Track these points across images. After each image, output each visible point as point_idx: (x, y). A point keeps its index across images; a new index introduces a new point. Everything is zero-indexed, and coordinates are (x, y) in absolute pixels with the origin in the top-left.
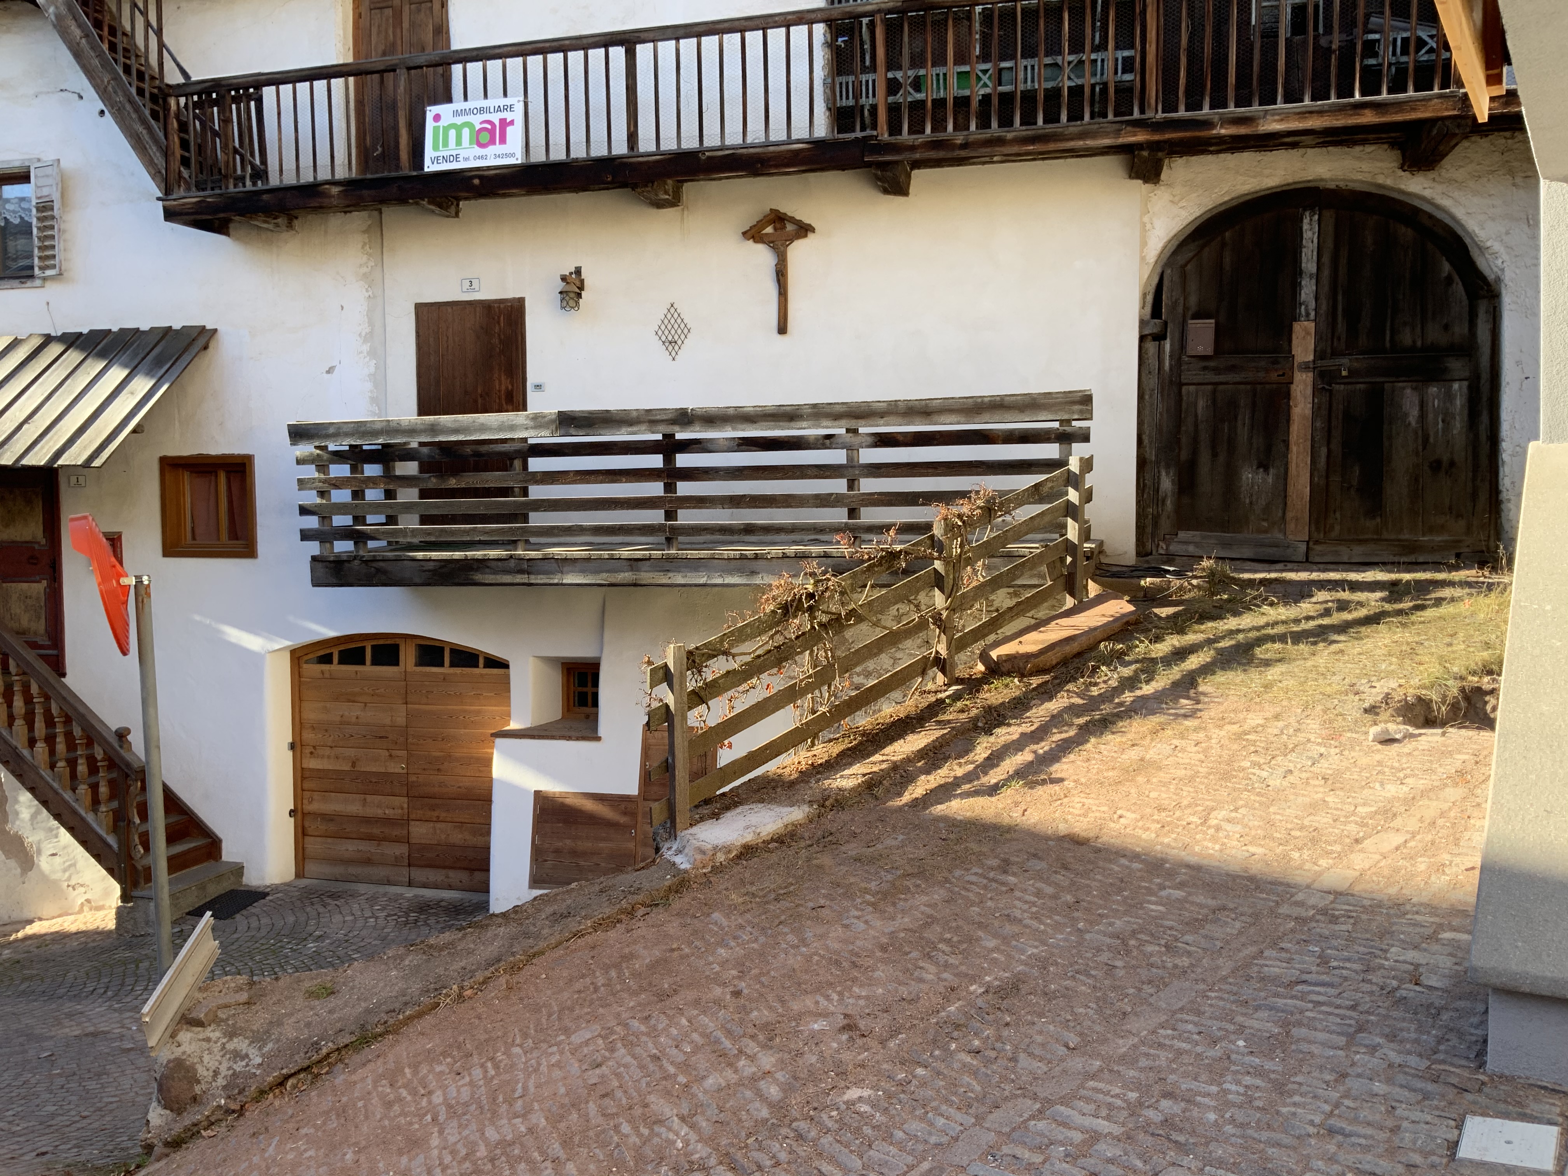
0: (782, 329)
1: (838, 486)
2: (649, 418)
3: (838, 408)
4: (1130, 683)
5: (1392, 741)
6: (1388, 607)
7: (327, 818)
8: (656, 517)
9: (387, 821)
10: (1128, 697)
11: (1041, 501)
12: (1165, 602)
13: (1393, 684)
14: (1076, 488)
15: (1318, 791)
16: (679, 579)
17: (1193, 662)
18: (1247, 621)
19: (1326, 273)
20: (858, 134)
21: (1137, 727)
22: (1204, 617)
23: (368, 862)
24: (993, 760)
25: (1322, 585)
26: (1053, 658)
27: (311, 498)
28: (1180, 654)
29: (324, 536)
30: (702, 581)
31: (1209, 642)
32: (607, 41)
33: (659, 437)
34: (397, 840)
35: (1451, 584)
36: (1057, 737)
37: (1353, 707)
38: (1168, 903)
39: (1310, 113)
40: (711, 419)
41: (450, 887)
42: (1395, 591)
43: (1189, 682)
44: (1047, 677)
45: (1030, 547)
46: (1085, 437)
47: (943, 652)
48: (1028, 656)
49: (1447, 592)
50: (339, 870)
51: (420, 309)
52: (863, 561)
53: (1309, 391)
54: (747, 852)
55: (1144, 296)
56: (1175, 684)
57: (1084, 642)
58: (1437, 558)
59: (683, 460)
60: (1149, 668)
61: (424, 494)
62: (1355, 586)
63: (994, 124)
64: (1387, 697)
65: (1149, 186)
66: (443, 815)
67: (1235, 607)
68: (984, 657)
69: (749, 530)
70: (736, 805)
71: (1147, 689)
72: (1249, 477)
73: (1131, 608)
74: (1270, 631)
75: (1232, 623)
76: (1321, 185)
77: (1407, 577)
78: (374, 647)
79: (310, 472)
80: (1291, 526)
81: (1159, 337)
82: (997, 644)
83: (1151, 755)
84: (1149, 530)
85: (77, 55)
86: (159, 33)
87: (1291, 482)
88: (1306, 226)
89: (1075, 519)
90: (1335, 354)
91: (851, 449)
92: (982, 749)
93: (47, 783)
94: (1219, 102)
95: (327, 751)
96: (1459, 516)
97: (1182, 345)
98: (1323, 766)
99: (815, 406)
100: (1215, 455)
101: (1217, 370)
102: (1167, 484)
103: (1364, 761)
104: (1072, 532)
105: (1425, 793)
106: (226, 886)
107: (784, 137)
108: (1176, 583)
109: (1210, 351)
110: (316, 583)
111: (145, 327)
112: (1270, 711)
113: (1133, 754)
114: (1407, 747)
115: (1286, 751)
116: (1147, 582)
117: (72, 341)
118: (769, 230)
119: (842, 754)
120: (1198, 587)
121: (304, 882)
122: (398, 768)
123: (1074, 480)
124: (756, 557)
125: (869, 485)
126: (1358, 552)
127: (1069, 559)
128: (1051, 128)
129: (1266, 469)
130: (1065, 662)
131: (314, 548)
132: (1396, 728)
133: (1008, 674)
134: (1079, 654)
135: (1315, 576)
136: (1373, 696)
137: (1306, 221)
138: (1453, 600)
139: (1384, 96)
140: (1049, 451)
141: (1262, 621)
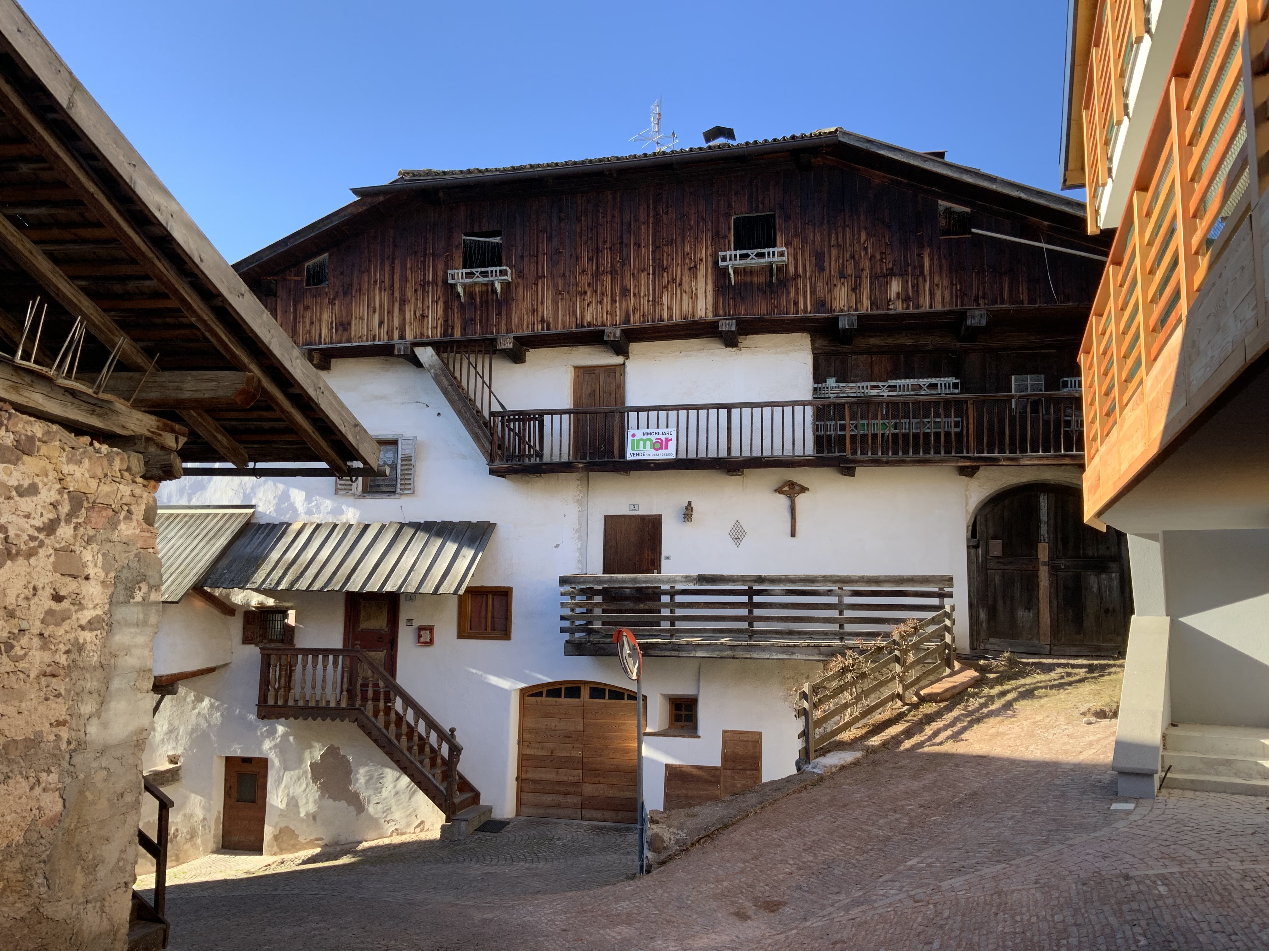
0: (793, 535)
1: (835, 613)
2: (742, 579)
3: (835, 578)
4: (985, 705)
5: (1091, 723)
6: (1088, 675)
7: (535, 782)
8: (744, 625)
9: (572, 784)
10: (985, 710)
11: (935, 624)
12: (991, 672)
13: (1091, 705)
14: (949, 619)
15: (1066, 739)
16: (755, 655)
17: (1009, 697)
18: (1028, 680)
19: (1052, 522)
20: (837, 454)
21: (992, 721)
22: (1010, 678)
23: (559, 806)
24: (936, 734)
25: (1059, 665)
26: (948, 695)
27: (567, 612)
28: (1003, 694)
29: (571, 631)
30: (768, 656)
31: (1015, 689)
32: (718, 407)
33: (746, 588)
34: (575, 794)
35: (1114, 665)
36: (960, 725)
37: (1076, 713)
38: (1020, 771)
39: (1042, 458)
40: (773, 580)
41: (605, 821)
42: (1091, 669)
43: (1009, 705)
44: (947, 703)
45: (932, 645)
46: (950, 595)
47: (901, 692)
48: (938, 694)
49: (1113, 670)
50: (541, 811)
51: (606, 518)
52: (867, 651)
53: (1047, 575)
54: (843, 768)
55: (968, 527)
56: (1004, 706)
57: (961, 688)
58: (1110, 654)
59: (757, 599)
60: (991, 699)
61: (604, 611)
62: (1073, 666)
63: (900, 453)
64: (1089, 709)
65: (968, 479)
66: (602, 780)
67: (1022, 674)
68: (917, 694)
69: (791, 633)
70: (830, 751)
71: (992, 707)
72: (1022, 614)
73: (977, 674)
74: (1039, 685)
75: (1022, 681)
76: (1047, 482)
77: (1096, 662)
78: (566, 689)
79: (567, 599)
80: (1042, 638)
81: (976, 547)
82: (922, 688)
83: (1000, 730)
84: (975, 637)
85: (445, 393)
86: (490, 387)
87: (1041, 617)
88: (1041, 500)
89: (949, 633)
90: (1058, 558)
91: (840, 597)
92: (929, 730)
93: (408, 758)
94: (1002, 451)
95: (537, 745)
96: (1118, 635)
97: (987, 551)
98: (1067, 732)
99: (824, 576)
100: (1005, 603)
101: (1004, 563)
102: (983, 616)
103: (1081, 730)
104: (948, 639)
105: (1103, 738)
106: (484, 819)
107: (802, 454)
108: (995, 663)
109: (1000, 555)
110: (567, 654)
111: (456, 520)
112: (1045, 715)
113: (994, 730)
114: (1097, 725)
115: (1052, 728)
116: (982, 662)
117: (418, 527)
118: (786, 488)
119: (867, 733)
120: (1005, 665)
121: (519, 818)
122: (578, 753)
123: (948, 616)
124: (795, 646)
125: (848, 614)
126: (1073, 651)
127: (947, 651)
128: (927, 457)
129: (1029, 610)
130: (953, 697)
131: (567, 636)
132: (1093, 719)
133: (930, 701)
134: (959, 694)
135: (1055, 661)
136: (1083, 709)
137: (1041, 498)
138: (1115, 673)
139: (1074, 452)
140: (935, 601)
141: (1035, 681)
